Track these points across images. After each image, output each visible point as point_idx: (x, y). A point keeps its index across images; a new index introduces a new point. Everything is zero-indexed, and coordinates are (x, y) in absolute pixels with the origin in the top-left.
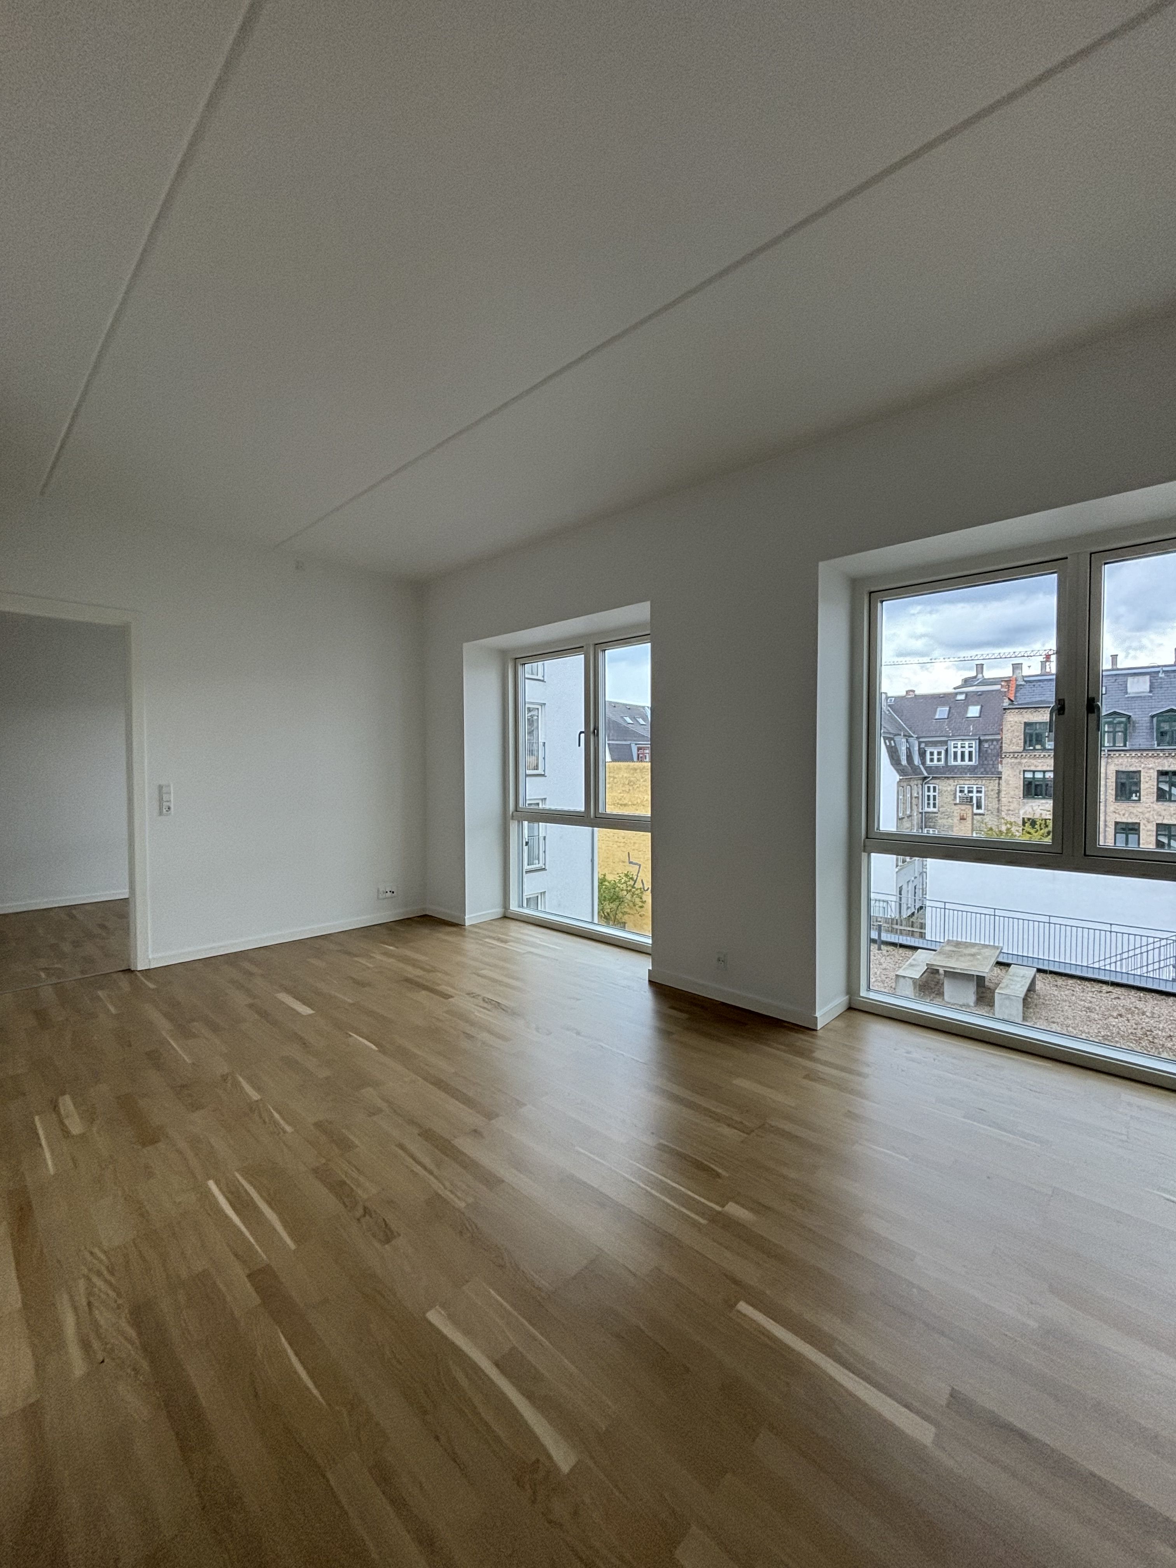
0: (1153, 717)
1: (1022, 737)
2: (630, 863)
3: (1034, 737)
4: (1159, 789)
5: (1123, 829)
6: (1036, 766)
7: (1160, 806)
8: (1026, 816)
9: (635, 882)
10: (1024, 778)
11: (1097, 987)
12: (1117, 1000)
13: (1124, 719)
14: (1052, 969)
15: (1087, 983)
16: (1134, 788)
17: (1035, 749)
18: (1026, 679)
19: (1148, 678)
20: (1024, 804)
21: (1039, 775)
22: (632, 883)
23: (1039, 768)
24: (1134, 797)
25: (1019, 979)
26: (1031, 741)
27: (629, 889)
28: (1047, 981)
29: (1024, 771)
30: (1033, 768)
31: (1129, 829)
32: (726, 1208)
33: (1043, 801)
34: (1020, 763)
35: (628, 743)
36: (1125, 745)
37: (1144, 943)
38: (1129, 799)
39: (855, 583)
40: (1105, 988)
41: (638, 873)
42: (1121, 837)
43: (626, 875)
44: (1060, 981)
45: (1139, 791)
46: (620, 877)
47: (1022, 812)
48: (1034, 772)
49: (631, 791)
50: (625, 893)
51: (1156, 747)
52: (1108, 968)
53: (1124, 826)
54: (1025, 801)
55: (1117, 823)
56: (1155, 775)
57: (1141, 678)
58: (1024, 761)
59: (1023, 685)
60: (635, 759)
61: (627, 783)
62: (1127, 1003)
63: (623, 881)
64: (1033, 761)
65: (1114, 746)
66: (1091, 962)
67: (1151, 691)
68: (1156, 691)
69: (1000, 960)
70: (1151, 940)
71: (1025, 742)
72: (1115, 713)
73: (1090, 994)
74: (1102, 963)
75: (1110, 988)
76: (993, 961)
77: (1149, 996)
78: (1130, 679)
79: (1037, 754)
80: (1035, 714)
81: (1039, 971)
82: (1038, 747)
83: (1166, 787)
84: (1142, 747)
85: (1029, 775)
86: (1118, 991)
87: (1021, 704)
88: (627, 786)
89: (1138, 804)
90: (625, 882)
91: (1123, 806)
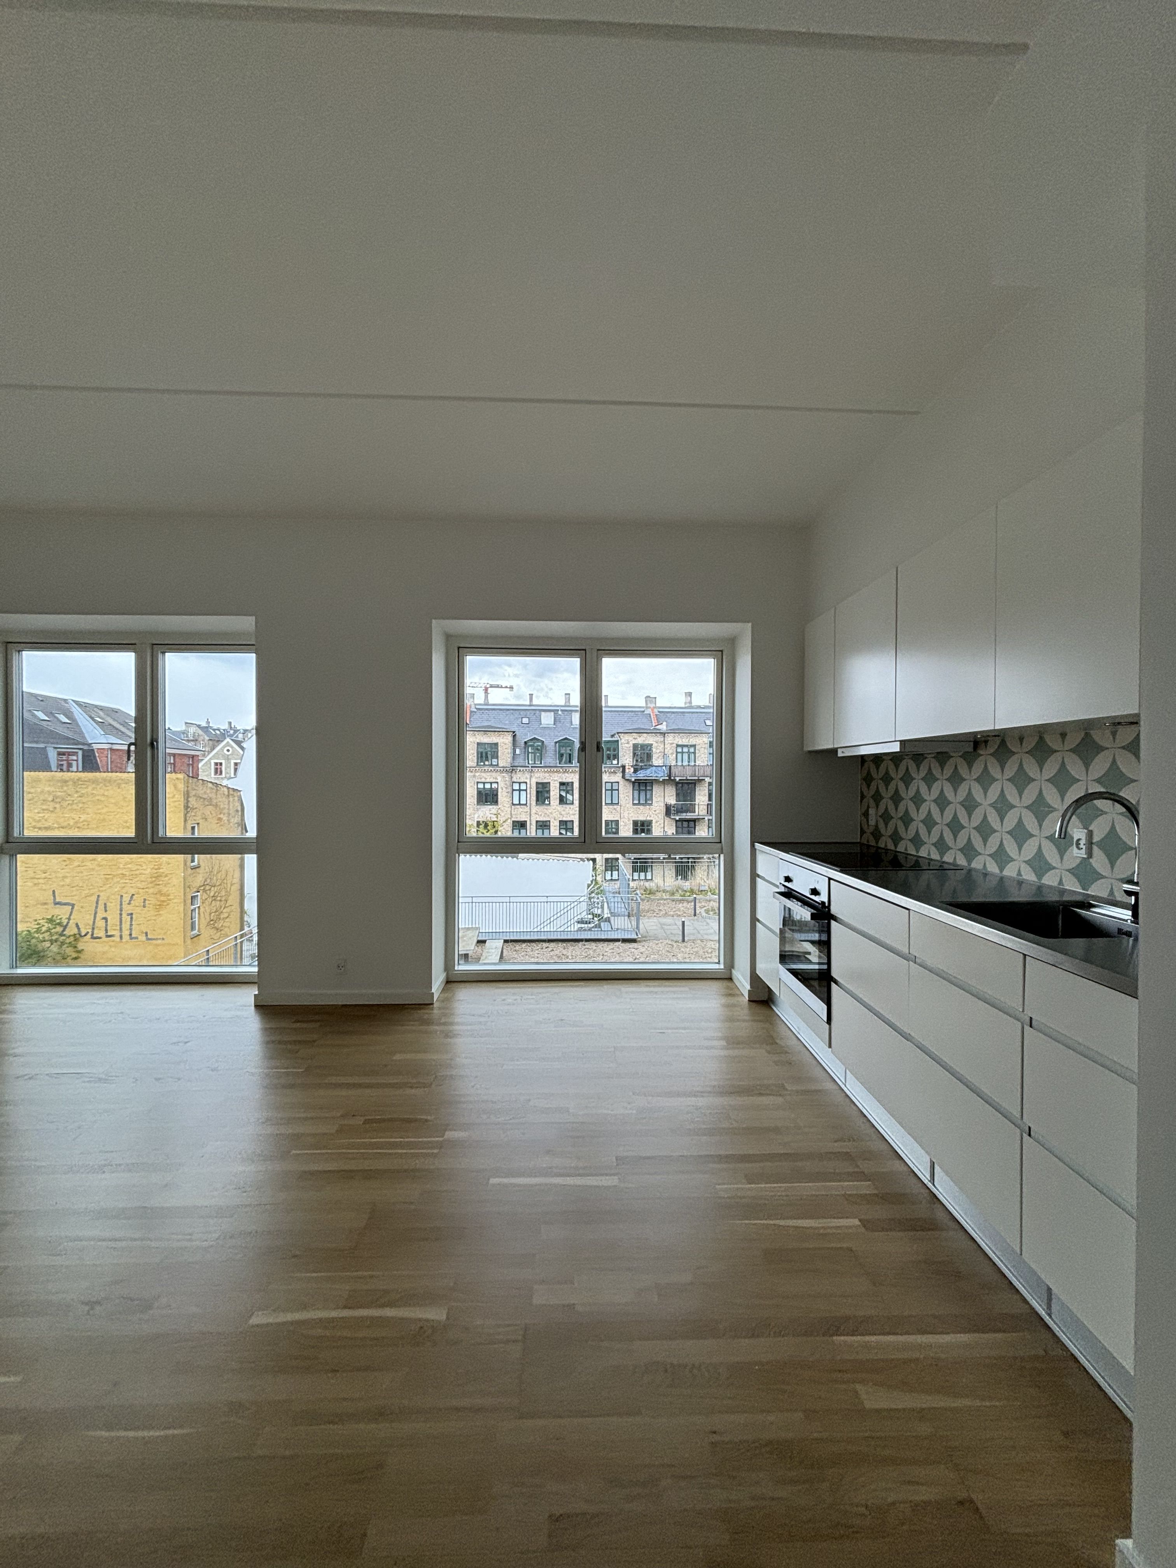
0: (556, 743)
1: (476, 754)
2: (56, 904)
3: (484, 755)
4: (561, 795)
5: (541, 826)
6: (486, 779)
7: (560, 808)
8: (481, 820)
9: (65, 927)
10: (477, 788)
11: (540, 945)
12: (553, 952)
13: (540, 744)
14: (512, 938)
15: (533, 944)
16: (546, 795)
17: (484, 765)
18: (477, 707)
19: (553, 713)
20: (478, 810)
21: (488, 786)
22: (59, 929)
23: (488, 780)
24: (547, 802)
25: (493, 951)
26: (482, 757)
27: (54, 938)
28: (509, 949)
29: (478, 783)
30: (483, 780)
31: (543, 825)
32: (446, 1137)
33: (491, 807)
34: (474, 776)
35: (42, 746)
36: (541, 763)
37: (566, 906)
38: (543, 803)
39: (448, 637)
40: (545, 945)
41: (70, 915)
42: (540, 832)
43: (50, 921)
44: (518, 947)
45: (549, 798)
46: (38, 924)
47: (476, 816)
48: (484, 783)
49: (58, 810)
50: (47, 944)
51: (558, 765)
52: (542, 930)
53: (541, 823)
54: (478, 807)
55: (537, 822)
56: (558, 785)
57: (548, 713)
58: (477, 774)
59: (475, 712)
60: (54, 767)
61: (50, 799)
62: (557, 952)
63: (44, 929)
64: (483, 774)
65: (535, 763)
66: (532, 928)
67: (554, 724)
68: (559, 725)
69: (480, 939)
70: (569, 903)
71: (478, 759)
72: (535, 739)
73: (537, 952)
74: (539, 928)
75: (547, 944)
76: (475, 941)
77: (569, 944)
78: (543, 713)
79: (486, 768)
80: (484, 736)
81: (506, 941)
82: (487, 763)
83: (564, 794)
84: (552, 765)
85: (481, 786)
86: (552, 945)
87: (475, 727)
88: (51, 804)
89: (549, 807)
90: (49, 930)
91: (541, 809)
